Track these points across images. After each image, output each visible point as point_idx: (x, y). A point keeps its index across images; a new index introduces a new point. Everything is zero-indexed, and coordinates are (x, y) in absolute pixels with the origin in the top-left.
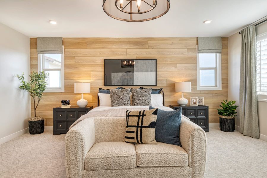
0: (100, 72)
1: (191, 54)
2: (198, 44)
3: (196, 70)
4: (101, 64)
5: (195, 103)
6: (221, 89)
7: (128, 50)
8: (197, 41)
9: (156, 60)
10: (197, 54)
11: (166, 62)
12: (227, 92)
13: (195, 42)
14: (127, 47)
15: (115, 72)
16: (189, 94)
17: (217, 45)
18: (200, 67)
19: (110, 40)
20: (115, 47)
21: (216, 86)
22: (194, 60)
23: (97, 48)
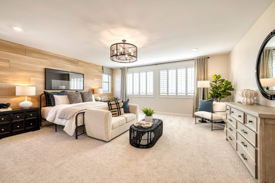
0: (41, 79)
1: (100, 74)
2: (103, 69)
3: (102, 82)
4: (42, 71)
5: (104, 99)
6: (111, 92)
7: (65, 65)
8: (103, 68)
9: (83, 75)
10: (102, 75)
11: (89, 77)
12: (113, 94)
13: (102, 68)
14: (64, 62)
15: (54, 79)
16: (101, 95)
17: (110, 72)
18: (104, 81)
19: (50, 54)
20: (54, 60)
21: (109, 91)
22: (101, 77)
23: (38, 58)
